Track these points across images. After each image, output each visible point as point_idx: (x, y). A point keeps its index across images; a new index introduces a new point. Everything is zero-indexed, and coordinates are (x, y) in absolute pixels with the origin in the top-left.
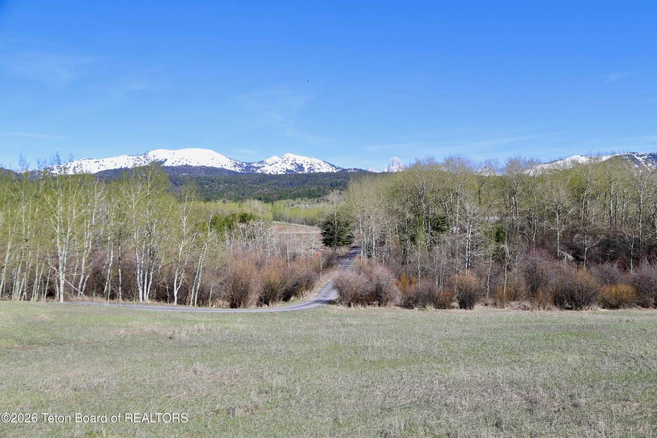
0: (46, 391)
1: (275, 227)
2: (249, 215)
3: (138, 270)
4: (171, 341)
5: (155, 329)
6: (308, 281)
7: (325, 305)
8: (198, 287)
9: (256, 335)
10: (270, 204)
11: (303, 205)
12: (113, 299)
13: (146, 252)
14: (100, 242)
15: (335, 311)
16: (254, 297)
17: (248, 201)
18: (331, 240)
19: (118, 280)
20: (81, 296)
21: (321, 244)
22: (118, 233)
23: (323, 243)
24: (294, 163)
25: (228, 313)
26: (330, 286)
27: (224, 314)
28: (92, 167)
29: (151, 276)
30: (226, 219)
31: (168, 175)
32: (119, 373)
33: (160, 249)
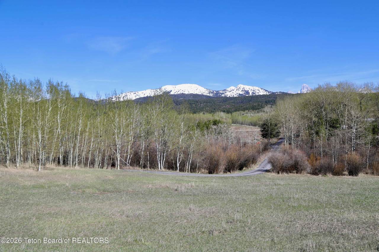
0: (113, 217)
1: (233, 127)
2: (218, 121)
3: (158, 152)
4: (176, 192)
5: (168, 185)
6: (253, 158)
7: (264, 173)
8: (190, 162)
9: (224, 189)
10: (230, 114)
11: (249, 114)
12: (145, 168)
13: (161, 142)
14: (137, 137)
15: (270, 176)
16: (222, 167)
17: (217, 113)
18: (266, 134)
19: (148, 158)
20: (128, 167)
21: (260, 137)
22: (147, 132)
23: (262, 136)
24: (243, 90)
25: (208, 177)
26: (266, 162)
27: (205, 177)
28: (133, 96)
29: (165, 156)
30: (205, 123)
31: (172, 99)
32: (149, 209)
33: (169, 141)
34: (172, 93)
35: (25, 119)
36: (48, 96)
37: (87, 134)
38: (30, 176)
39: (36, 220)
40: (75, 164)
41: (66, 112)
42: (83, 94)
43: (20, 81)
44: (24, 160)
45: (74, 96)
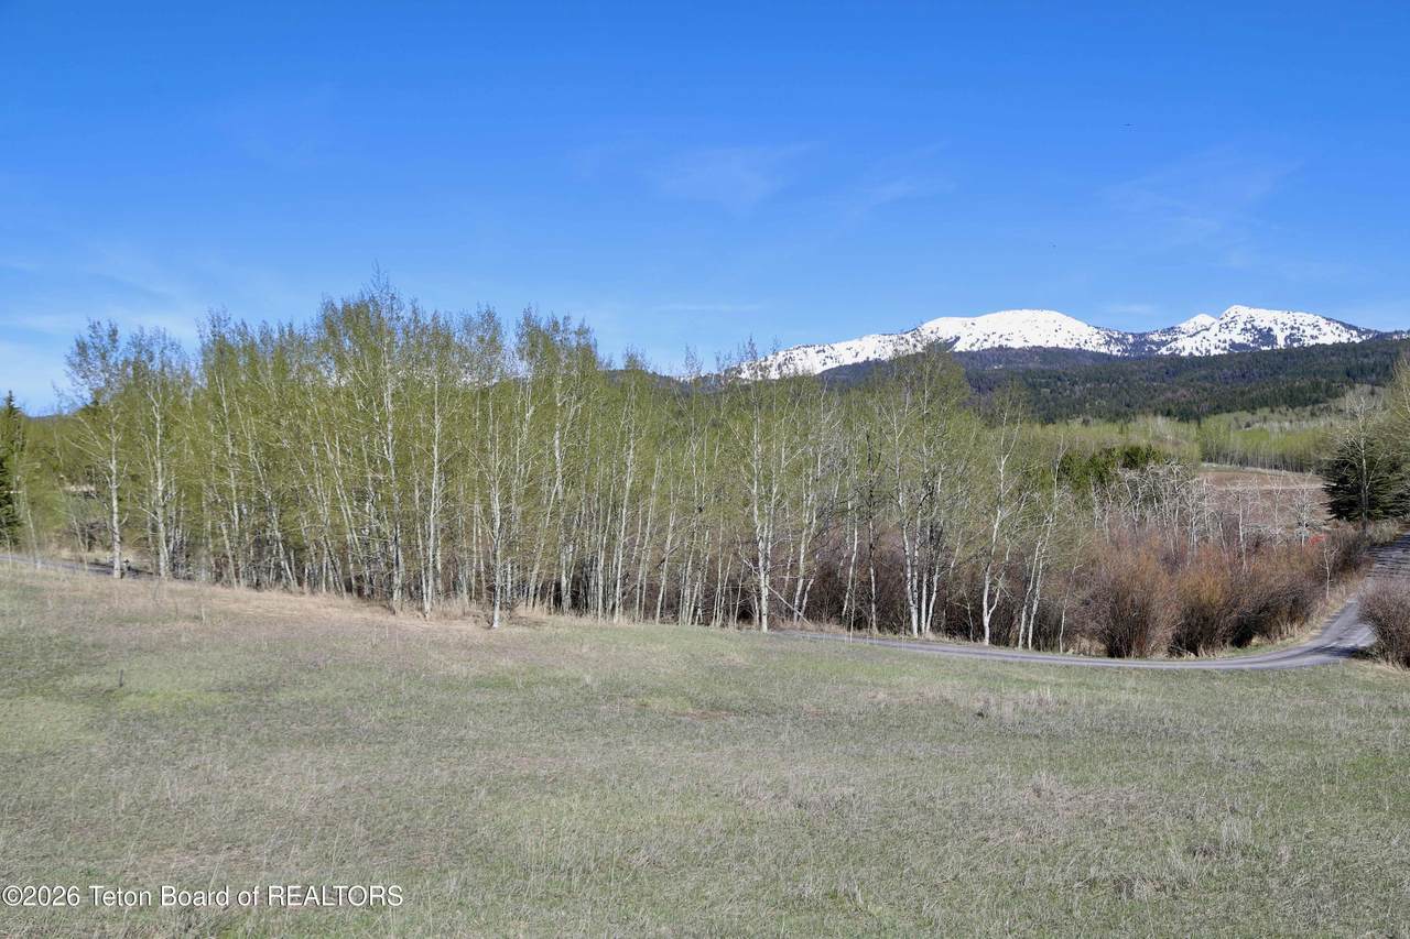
0: (747, 802)
1: (1207, 476)
2: (1145, 451)
3: (909, 570)
4: (981, 723)
5: (948, 694)
6: (1295, 601)
7: (1341, 660)
8: (1035, 609)
9: (1171, 720)
10: (1193, 425)
11: (1276, 425)
12: (860, 628)
13: (922, 532)
14: (831, 513)
15: (1370, 676)
16: (1162, 633)
17: (1140, 418)
18: (1352, 505)
19: (870, 590)
20: (799, 621)
21: (1324, 514)
22: (867, 494)
23: (1331, 512)
24: (1249, 326)
25: (1104, 669)
26: (1352, 615)
27: (1095, 669)
28: (812, 362)
29: (935, 584)
30: (1092, 460)
31: (963, 370)
32: (880, 780)
33: (952, 527)
34: (960, 347)
35: (450, 447)
36: (523, 369)
37: (653, 500)
38: (466, 646)
39: (489, 798)
40: (614, 606)
41: (581, 422)
42: (639, 358)
43: (435, 318)
44: (447, 590)
45: (609, 365)
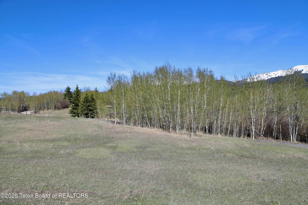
0: (250, 178)
3: (290, 126)
5: (301, 156)
12: (277, 139)
13: (293, 117)
14: (270, 112)
19: (280, 131)
20: (262, 137)
22: (279, 108)
28: (265, 77)
29: (297, 129)
31: (304, 78)
32: (283, 176)
33: (301, 116)
34: (303, 72)
35: (182, 97)
36: (197, 80)
37: (227, 109)
38: (186, 140)
39: (191, 173)
40: (218, 133)
41: (210, 92)
42: (224, 77)
43: (178, 70)
44: (181, 128)
45: (217, 79)
